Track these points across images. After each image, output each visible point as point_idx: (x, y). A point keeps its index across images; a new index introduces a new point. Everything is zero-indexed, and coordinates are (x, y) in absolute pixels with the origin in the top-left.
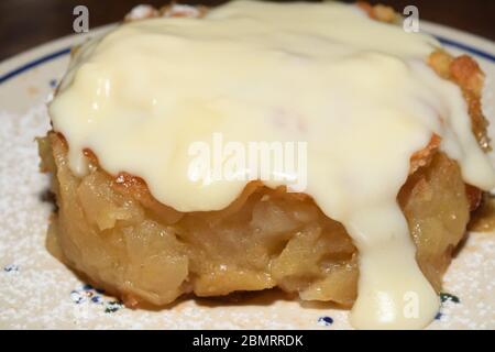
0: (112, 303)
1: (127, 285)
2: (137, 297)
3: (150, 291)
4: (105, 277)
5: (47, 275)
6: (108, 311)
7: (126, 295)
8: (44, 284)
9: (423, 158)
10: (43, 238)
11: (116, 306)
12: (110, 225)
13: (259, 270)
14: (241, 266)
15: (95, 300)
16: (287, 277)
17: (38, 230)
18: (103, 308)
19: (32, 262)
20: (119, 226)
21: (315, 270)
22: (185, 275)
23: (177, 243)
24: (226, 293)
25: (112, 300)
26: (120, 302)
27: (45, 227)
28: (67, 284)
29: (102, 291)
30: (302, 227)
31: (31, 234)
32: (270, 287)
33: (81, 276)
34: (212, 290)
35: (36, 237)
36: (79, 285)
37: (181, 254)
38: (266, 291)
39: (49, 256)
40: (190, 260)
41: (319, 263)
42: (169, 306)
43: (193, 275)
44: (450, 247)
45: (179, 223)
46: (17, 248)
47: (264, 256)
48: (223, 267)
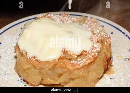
0: (26, 84)
1: (28, 81)
2: (30, 83)
3: (33, 82)
5: (14, 76)
7: (28, 82)
8: (12, 78)
9: (92, 59)
10: (14, 67)
11: (26, 85)
12: (26, 68)
13: (56, 80)
14: (52, 79)
15: (22, 83)
16: (62, 82)
17: (13, 65)
19: (11, 73)
20: (28, 69)
21: (67, 81)
22: (41, 80)
23: (39, 73)
24: (49, 84)
25: (26, 83)
26: (27, 84)
27: (15, 64)
28: (17, 78)
29: (24, 81)
30: (65, 72)
32: (58, 84)
34: (45, 83)
35: (13, 66)
36: (20, 79)
37: (40, 75)
39: (15, 71)
40: (42, 77)
41: (68, 80)
43: (42, 80)
44: (98, 78)
45: (40, 69)
46: (8, 69)
47: (57, 77)
48: (48, 79)
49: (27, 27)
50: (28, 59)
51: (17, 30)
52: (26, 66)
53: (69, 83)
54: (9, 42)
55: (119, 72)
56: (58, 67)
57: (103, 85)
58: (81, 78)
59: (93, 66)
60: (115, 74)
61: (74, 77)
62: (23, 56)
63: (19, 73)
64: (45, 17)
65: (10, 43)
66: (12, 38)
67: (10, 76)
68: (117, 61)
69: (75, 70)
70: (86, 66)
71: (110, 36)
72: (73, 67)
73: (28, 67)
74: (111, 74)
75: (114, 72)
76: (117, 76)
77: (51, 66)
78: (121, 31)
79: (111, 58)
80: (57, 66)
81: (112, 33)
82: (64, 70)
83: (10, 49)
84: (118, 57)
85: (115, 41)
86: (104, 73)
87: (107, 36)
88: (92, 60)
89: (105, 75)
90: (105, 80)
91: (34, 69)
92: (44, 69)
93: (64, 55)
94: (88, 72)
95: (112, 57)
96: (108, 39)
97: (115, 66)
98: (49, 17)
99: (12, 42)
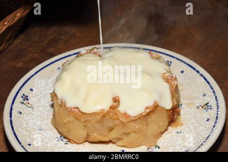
0: (67, 142)
1: (70, 137)
2: (73, 141)
3: (76, 139)
4: (65, 134)
5: (51, 132)
6: (65, 144)
7: (70, 140)
8: (49, 135)
9: (151, 108)
10: (51, 120)
13: (105, 136)
14: (100, 134)
15: (62, 140)
16: (113, 138)
17: (50, 118)
18: (64, 143)
19: (47, 128)
21: (120, 137)
22: (86, 136)
23: (83, 127)
24: (96, 141)
25: (67, 140)
26: (69, 142)
27: (52, 117)
28: (55, 135)
29: (64, 138)
30: (117, 125)
31: (48, 119)
33: (60, 133)
34: (92, 141)
35: (49, 120)
36: (59, 135)
37: (85, 130)
38: (107, 142)
39: (52, 126)
40: (87, 132)
41: (121, 135)
42: (81, 143)
43: (88, 136)
44: (161, 132)
45: (84, 122)
46: (43, 123)
47: (107, 132)
48: (95, 135)
49: (66, 67)
50: (69, 110)
51: (53, 71)
52: (67, 119)
53: (123, 139)
54: (43, 87)
55: (189, 124)
56: (107, 119)
57: (168, 140)
58: (139, 132)
59: (154, 117)
60: (183, 127)
61: (128, 131)
62: (63, 106)
63: (58, 128)
64: (90, 52)
65: (44, 89)
66: (47, 83)
67: (46, 132)
68: (188, 109)
69: (129, 122)
70: (143, 116)
71: (176, 78)
72: (127, 118)
73: (69, 119)
74: (178, 127)
75: (182, 124)
76: (187, 129)
77: (98, 118)
78: (194, 69)
79: (179, 106)
80: (106, 117)
81: (182, 72)
82: (115, 122)
83: (44, 97)
84: (189, 104)
85: (187, 83)
86: (168, 125)
87: (172, 77)
88: (151, 110)
89: (170, 128)
90: (170, 135)
91: (77, 122)
92: (89, 121)
93: (115, 104)
94: (147, 124)
95: (181, 105)
96: (173, 81)
97: (184, 116)
98: (95, 53)
99: (47, 87)
